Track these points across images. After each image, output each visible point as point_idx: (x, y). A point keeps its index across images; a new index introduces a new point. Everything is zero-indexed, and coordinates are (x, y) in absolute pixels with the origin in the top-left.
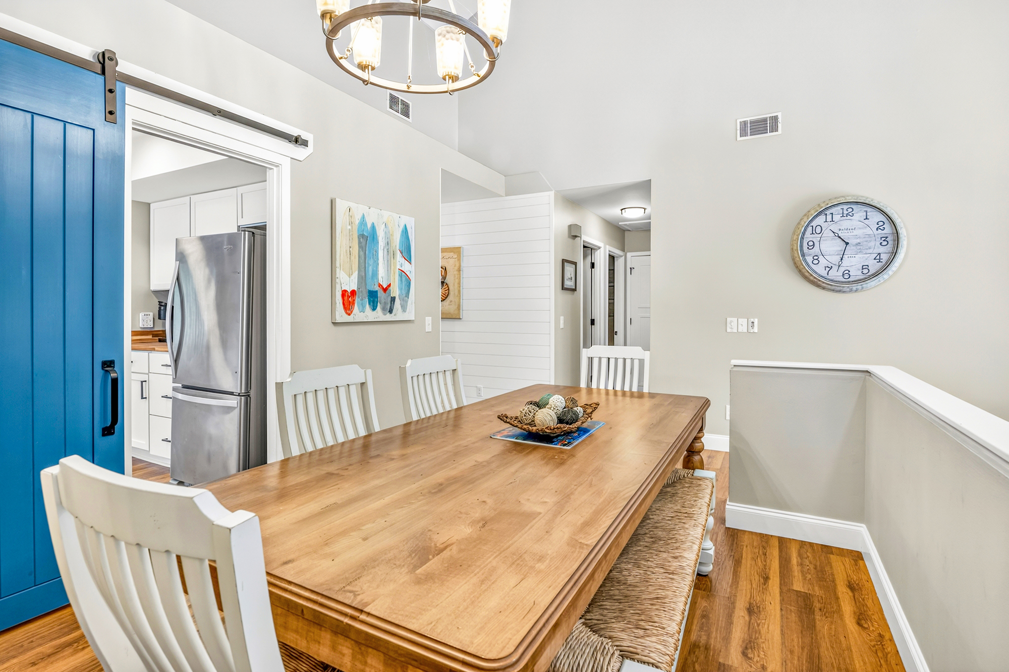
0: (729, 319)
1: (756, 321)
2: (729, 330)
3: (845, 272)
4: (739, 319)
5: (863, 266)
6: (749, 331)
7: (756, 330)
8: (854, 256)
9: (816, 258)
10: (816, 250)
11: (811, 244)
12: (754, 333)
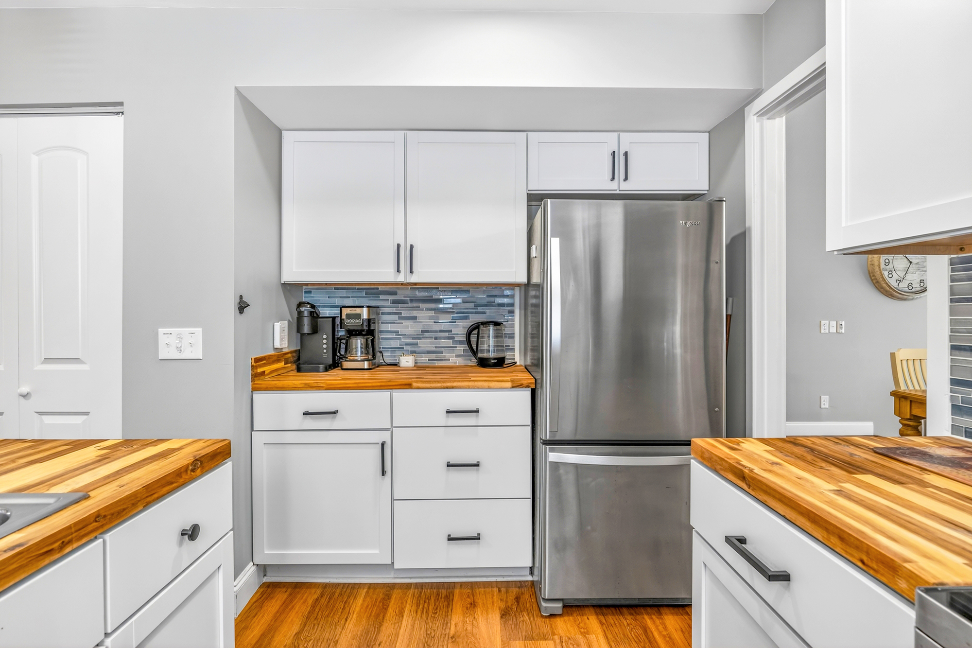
0: (823, 322)
1: (843, 323)
2: (823, 331)
3: (910, 285)
4: (831, 322)
5: (921, 280)
6: (838, 332)
7: (843, 331)
8: (914, 272)
9: (890, 272)
10: (891, 266)
11: (887, 261)
12: (842, 333)
